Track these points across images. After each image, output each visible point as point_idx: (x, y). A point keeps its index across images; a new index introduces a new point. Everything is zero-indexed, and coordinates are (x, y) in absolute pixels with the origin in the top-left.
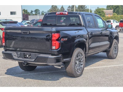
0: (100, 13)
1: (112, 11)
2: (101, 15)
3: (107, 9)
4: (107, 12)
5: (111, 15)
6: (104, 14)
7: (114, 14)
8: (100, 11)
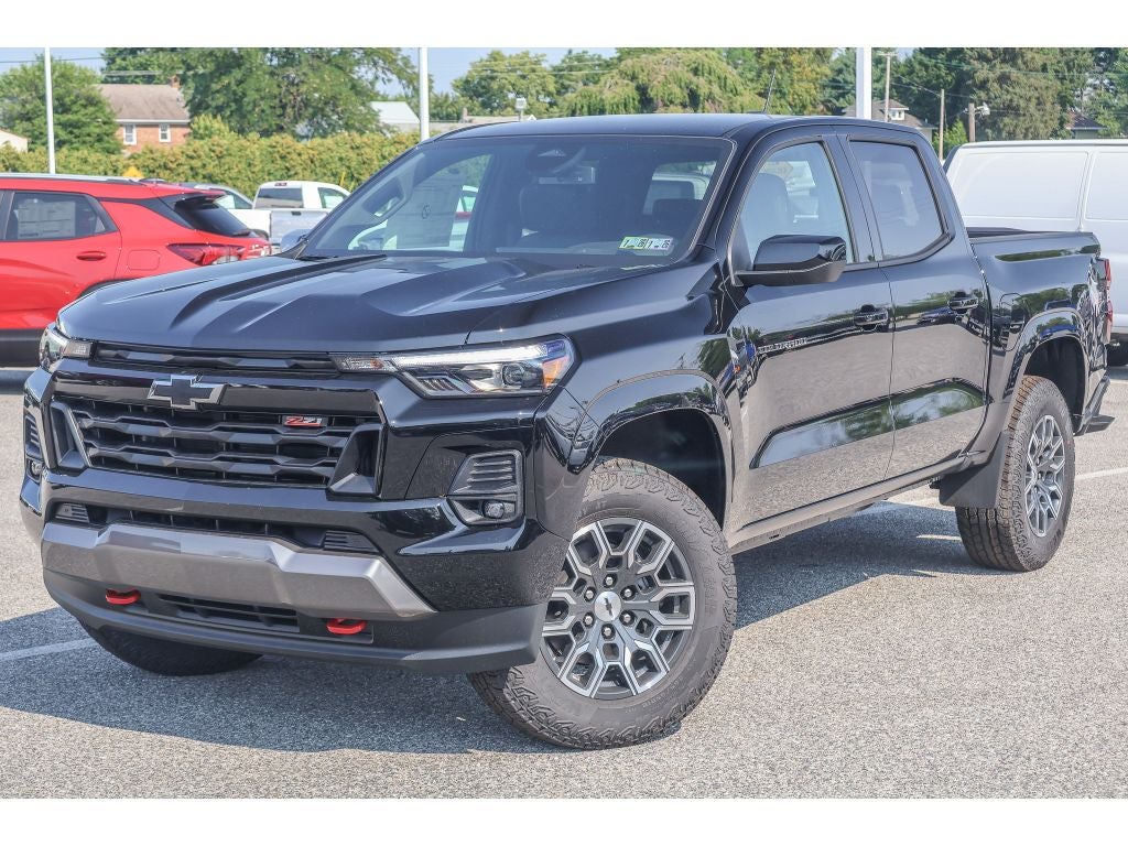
1: (174, 93)
2: (71, 133)
3: (113, 73)
4: (129, 104)
5: (164, 136)
6: (105, 123)
7: (206, 128)
8: (70, 93)
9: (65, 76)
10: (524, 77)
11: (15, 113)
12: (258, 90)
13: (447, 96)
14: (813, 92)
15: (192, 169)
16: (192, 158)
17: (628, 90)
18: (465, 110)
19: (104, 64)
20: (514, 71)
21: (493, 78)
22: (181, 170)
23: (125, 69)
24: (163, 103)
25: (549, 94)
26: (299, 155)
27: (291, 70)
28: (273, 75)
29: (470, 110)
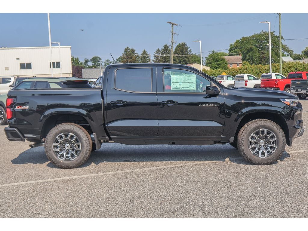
0: (218, 61)
1: (240, 57)
2: (219, 66)
3: (230, 54)
4: (231, 60)
5: (238, 66)
6: (225, 64)
7: (245, 64)
8: (218, 58)
9: (218, 55)
11: (208, 63)
12: (256, 56)
13: (300, 55)
15: (240, 72)
16: (240, 70)
18: (303, 57)
19: (229, 52)
22: (238, 72)
23: (233, 53)
24: (238, 59)
26: (263, 68)
27: (263, 51)
28: (259, 52)
29: (305, 58)
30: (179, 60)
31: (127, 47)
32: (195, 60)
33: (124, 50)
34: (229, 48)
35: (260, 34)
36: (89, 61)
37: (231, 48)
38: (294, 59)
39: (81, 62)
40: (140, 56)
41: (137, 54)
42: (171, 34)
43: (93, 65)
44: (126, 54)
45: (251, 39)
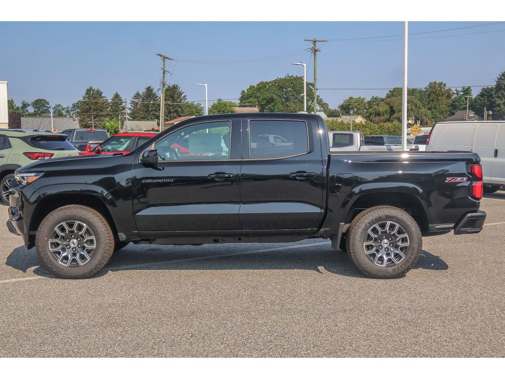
1: (256, 109)
3: (242, 104)
8: (226, 110)
9: (225, 105)
10: (359, 104)
12: (278, 109)
13: (336, 110)
14: (446, 108)
17: (387, 108)
19: (239, 102)
20: (356, 102)
21: (350, 105)
23: (245, 103)
25: (367, 109)
27: (288, 103)
28: (282, 104)
29: (342, 114)
30: (168, 110)
31: (90, 87)
32: (192, 111)
33: (85, 91)
34: (241, 96)
35: (285, 79)
36: (29, 105)
37: (242, 97)
38: (328, 116)
39: (17, 105)
40: (110, 101)
41: (105, 99)
42: (162, 71)
43: (35, 111)
44: (88, 98)
45: (272, 85)
